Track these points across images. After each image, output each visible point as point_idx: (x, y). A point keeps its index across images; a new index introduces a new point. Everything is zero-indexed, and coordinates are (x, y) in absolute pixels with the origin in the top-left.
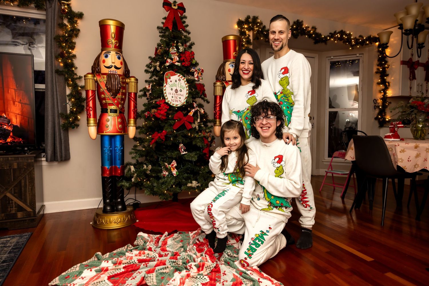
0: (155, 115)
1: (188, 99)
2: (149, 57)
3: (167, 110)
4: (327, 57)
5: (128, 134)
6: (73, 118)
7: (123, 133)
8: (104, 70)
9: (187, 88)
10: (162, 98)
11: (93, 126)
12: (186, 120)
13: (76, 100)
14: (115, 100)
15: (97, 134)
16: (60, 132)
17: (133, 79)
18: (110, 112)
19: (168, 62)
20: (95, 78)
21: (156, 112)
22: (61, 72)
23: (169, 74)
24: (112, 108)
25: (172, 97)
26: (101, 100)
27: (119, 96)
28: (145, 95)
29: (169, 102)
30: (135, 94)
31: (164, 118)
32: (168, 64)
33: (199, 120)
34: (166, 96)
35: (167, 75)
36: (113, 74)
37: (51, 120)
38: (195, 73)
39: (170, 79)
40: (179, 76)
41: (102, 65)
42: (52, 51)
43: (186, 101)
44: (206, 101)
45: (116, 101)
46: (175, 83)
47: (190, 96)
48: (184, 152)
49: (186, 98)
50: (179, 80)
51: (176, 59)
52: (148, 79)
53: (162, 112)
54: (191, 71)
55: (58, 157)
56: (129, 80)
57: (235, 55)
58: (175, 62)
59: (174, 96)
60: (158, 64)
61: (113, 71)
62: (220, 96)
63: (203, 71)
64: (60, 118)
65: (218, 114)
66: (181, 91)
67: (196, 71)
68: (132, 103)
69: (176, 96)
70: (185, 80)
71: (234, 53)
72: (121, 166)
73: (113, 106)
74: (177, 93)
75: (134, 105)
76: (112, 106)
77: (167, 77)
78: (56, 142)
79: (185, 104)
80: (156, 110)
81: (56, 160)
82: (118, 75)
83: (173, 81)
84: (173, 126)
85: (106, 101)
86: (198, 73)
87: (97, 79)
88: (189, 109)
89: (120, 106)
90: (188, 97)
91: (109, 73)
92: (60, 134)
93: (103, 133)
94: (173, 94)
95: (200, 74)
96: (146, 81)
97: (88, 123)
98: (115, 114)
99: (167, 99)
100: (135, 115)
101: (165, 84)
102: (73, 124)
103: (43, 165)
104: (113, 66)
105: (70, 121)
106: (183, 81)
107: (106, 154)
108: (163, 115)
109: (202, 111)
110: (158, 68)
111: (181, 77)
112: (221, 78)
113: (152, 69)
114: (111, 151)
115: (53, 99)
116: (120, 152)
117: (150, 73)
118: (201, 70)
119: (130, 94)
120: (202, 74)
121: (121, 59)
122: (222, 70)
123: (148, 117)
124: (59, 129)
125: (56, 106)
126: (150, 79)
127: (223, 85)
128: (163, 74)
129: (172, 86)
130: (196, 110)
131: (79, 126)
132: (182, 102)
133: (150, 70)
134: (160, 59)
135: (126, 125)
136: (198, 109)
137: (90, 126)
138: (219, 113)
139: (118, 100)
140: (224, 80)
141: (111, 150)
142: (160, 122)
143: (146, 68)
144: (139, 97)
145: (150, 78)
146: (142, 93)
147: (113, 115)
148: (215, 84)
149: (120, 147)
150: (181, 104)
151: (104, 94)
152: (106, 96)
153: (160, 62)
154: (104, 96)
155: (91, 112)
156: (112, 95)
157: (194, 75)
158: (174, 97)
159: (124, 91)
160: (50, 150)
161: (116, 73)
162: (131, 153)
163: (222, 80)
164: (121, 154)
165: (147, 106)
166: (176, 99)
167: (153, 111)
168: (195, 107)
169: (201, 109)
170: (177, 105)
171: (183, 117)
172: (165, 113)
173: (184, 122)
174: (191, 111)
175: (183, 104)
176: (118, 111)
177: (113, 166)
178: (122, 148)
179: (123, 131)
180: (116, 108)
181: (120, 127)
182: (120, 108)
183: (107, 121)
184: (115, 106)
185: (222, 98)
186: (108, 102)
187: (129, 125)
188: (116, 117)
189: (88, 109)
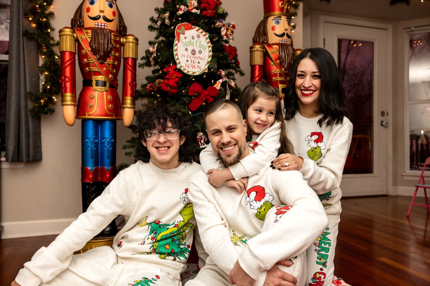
0: (160, 87)
1: (212, 63)
2: (156, 10)
3: (178, 79)
4: (405, 29)
5: (122, 119)
6: (45, 99)
7: (114, 117)
8: (89, 23)
9: (210, 49)
10: (171, 64)
12: (208, 95)
13: (50, 73)
14: (103, 67)
15: (76, 118)
16: (28, 119)
17: (131, 39)
18: (97, 85)
19: (181, 10)
20: (75, 35)
21: (162, 83)
22: (31, 34)
23: (182, 28)
24: (99, 78)
25: (187, 61)
26: (82, 66)
27: (109, 61)
28: (148, 64)
29: (182, 69)
30: (134, 60)
31: (173, 91)
32: (181, 12)
34: (178, 59)
35: (179, 28)
36: (101, 28)
37: (14, 102)
38: (223, 29)
39: (184, 34)
40: (198, 30)
41: (85, 15)
42: (19, 5)
43: (208, 67)
44: (238, 73)
45: (105, 69)
46: (192, 40)
47: (214, 60)
48: (204, 144)
49: (208, 63)
50: (198, 36)
51: (194, 5)
52: (153, 39)
53: (171, 82)
54: (216, 26)
55: (22, 155)
56: (125, 40)
57: (282, 6)
58: (192, 9)
59: (189, 59)
60: (167, 14)
61: (101, 24)
63: (234, 27)
64: (28, 99)
66: (200, 52)
67: (224, 25)
68: (129, 74)
69: (193, 59)
70: (207, 36)
71: (280, 4)
72: (110, 168)
73: (101, 76)
74: (195, 56)
75: (132, 76)
76: (99, 76)
77: (179, 31)
78: (21, 134)
79: (206, 71)
80: (162, 80)
81: (20, 160)
82: (108, 31)
83: (189, 38)
84: (188, 105)
85: (90, 69)
86: (227, 30)
87: (77, 36)
88: (213, 81)
89: (110, 76)
90: (211, 61)
91: (95, 27)
92: (27, 123)
93: (85, 115)
94: (189, 57)
95: (230, 31)
96: (151, 43)
97: (63, 100)
98: (104, 88)
99: (179, 63)
100: (133, 92)
101: (176, 42)
102: (46, 109)
103: (3, 167)
104: (101, 18)
105: (41, 102)
106: (204, 38)
107: (89, 148)
108: (172, 87)
109: (233, 84)
110: (167, 21)
111: (202, 33)
112: (261, 41)
113: (158, 24)
114: (96, 144)
115: (19, 72)
116: (110, 145)
117: (156, 31)
118: (231, 26)
119: (126, 59)
120: (232, 32)
121: (114, 8)
122: (262, 29)
123: (152, 91)
124: (27, 116)
125: (22, 82)
126: (155, 40)
127: (264, 50)
128: (174, 28)
129: (187, 44)
130: (224, 80)
131: (54, 112)
132: (201, 69)
133: (156, 26)
134: (170, 8)
135: (119, 106)
136: (227, 79)
137: (65, 105)
139: (108, 67)
140: (265, 43)
141: (96, 142)
142: (168, 99)
143: (150, 23)
144: (139, 67)
145: (157, 38)
146: (144, 61)
147: (99, 89)
148: (251, 48)
149: (111, 137)
150: (200, 72)
151: (87, 58)
152: (90, 61)
153: (170, 12)
154: (88, 60)
155: (68, 84)
156: (99, 59)
157: (220, 31)
158: (190, 61)
159: (117, 54)
160: (11, 145)
161: (106, 27)
162: (125, 147)
163: (263, 42)
164: (111, 149)
165: (151, 79)
166: (193, 65)
167: (157, 81)
168: (222, 76)
169: (231, 80)
170: (194, 73)
171: (204, 90)
172: (176, 84)
173: (206, 98)
174: (217, 82)
175: (204, 72)
176: (108, 84)
177: (99, 166)
178: (113, 141)
179: (114, 114)
180: (105, 80)
181: (110, 108)
182: (111, 79)
183: (91, 98)
184: (103, 75)
185: (262, 69)
186: (92, 69)
187: (125, 106)
188: (105, 92)
189: (63, 79)
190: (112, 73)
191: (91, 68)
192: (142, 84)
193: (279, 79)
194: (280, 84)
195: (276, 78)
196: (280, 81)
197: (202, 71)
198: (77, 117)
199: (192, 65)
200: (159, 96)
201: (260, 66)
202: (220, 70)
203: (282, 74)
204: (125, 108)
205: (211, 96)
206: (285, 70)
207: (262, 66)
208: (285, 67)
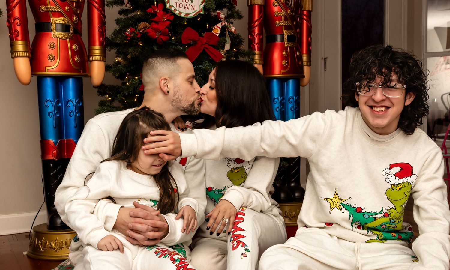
1: (208, 3)
3: (169, 23)
5: (90, 77)
7: (82, 74)
10: (155, 3)
11: (25, 56)
12: (206, 43)
14: (65, 6)
18: (57, 30)
21: (149, 28)
24: (60, 21)
26: (35, 4)
29: (173, 9)
31: (164, 38)
33: (227, 47)
43: (204, 7)
45: (67, 8)
49: (203, 2)
53: (161, 27)
62: (261, 5)
65: (257, 41)
68: (96, 13)
73: (62, 18)
76: (60, 18)
79: (202, 13)
80: (148, 24)
85: (47, 8)
88: (207, 25)
89: (75, 18)
93: (45, 72)
97: (13, 50)
98: (66, 34)
99: (169, 1)
100: (103, 39)
107: (50, 114)
108: (162, 33)
109: (233, 29)
114: (59, 109)
116: (77, 111)
123: (133, 38)
130: (223, 24)
132: (196, 10)
135: (86, 57)
136: (226, 23)
137: (18, 57)
138: (259, 39)
139: (71, 5)
141: (59, 106)
142: (156, 49)
144: (107, 5)
147: (61, 36)
149: (78, 100)
150: (195, 13)
155: (19, 28)
165: (124, 22)
166: (186, 4)
167: (142, 25)
168: (221, 19)
169: (231, 25)
170: (187, 15)
171: (200, 37)
172: (167, 30)
173: (204, 47)
174: (215, 26)
175: (199, 14)
176: (71, 29)
177: (64, 138)
178: (81, 104)
179: (82, 69)
180: (68, 23)
181: (78, 61)
182: (75, 21)
183: (51, 47)
184: (65, 18)
185: (263, 10)
186: (50, 8)
187: (92, 58)
188: (68, 40)
189: (12, 21)
190: (76, 15)
191: (49, 6)
192: (115, 29)
193: (283, 23)
194: (285, 30)
195: (281, 23)
196: (285, 26)
197: (198, 12)
198: (33, 74)
199: (184, 4)
200: (141, 44)
201: (260, 6)
202: (218, 11)
203: (288, 17)
204: (94, 60)
205: (210, 44)
206: (292, 12)
207: (262, 7)
208: (291, 8)
